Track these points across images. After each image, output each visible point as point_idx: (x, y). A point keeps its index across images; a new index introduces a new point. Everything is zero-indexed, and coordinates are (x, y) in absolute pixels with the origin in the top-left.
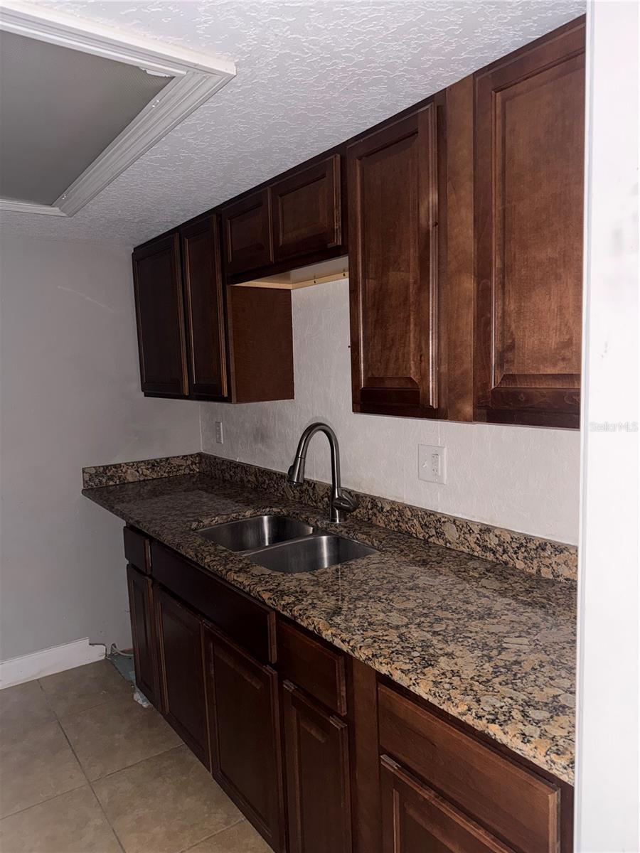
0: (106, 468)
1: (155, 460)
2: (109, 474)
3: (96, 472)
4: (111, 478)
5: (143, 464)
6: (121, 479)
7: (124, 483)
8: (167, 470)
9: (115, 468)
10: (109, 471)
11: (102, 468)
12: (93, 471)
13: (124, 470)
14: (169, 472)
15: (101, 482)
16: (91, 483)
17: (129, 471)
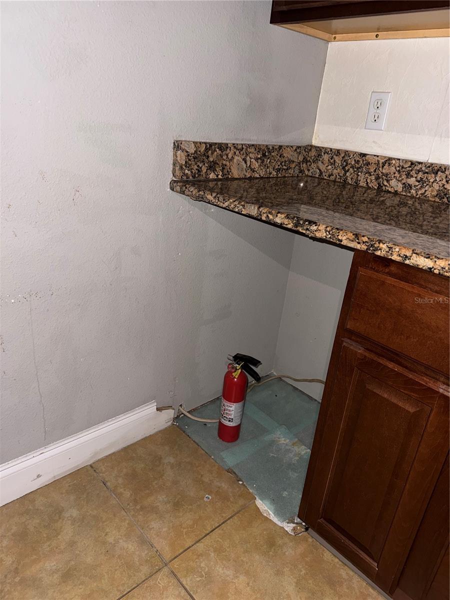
0: (210, 146)
1: (267, 146)
2: (211, 159)
3: (196, 152)
4: (212, 167)
5: (253, 150)
6: (225, 171)
7: (227, 179)
8: (277, 167)
9: (220, 150)
10: (212, 153)
11: (204, 146)
12: (192, 150)
13: (230, 156)
14: (278, 170)
15: (199, 171)
16: (187, 171)
17: (236, 158)
